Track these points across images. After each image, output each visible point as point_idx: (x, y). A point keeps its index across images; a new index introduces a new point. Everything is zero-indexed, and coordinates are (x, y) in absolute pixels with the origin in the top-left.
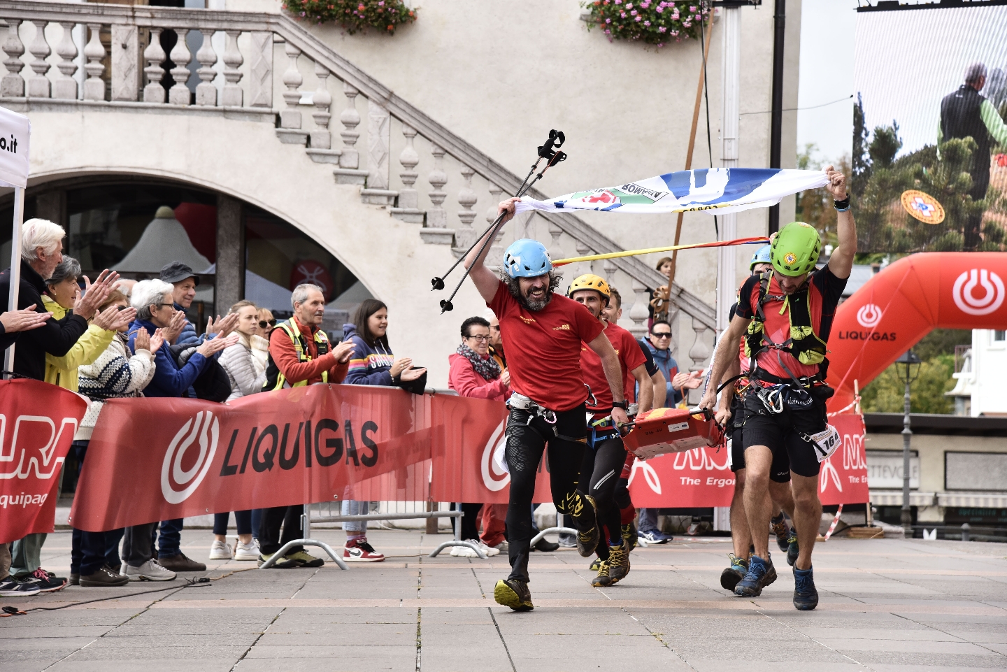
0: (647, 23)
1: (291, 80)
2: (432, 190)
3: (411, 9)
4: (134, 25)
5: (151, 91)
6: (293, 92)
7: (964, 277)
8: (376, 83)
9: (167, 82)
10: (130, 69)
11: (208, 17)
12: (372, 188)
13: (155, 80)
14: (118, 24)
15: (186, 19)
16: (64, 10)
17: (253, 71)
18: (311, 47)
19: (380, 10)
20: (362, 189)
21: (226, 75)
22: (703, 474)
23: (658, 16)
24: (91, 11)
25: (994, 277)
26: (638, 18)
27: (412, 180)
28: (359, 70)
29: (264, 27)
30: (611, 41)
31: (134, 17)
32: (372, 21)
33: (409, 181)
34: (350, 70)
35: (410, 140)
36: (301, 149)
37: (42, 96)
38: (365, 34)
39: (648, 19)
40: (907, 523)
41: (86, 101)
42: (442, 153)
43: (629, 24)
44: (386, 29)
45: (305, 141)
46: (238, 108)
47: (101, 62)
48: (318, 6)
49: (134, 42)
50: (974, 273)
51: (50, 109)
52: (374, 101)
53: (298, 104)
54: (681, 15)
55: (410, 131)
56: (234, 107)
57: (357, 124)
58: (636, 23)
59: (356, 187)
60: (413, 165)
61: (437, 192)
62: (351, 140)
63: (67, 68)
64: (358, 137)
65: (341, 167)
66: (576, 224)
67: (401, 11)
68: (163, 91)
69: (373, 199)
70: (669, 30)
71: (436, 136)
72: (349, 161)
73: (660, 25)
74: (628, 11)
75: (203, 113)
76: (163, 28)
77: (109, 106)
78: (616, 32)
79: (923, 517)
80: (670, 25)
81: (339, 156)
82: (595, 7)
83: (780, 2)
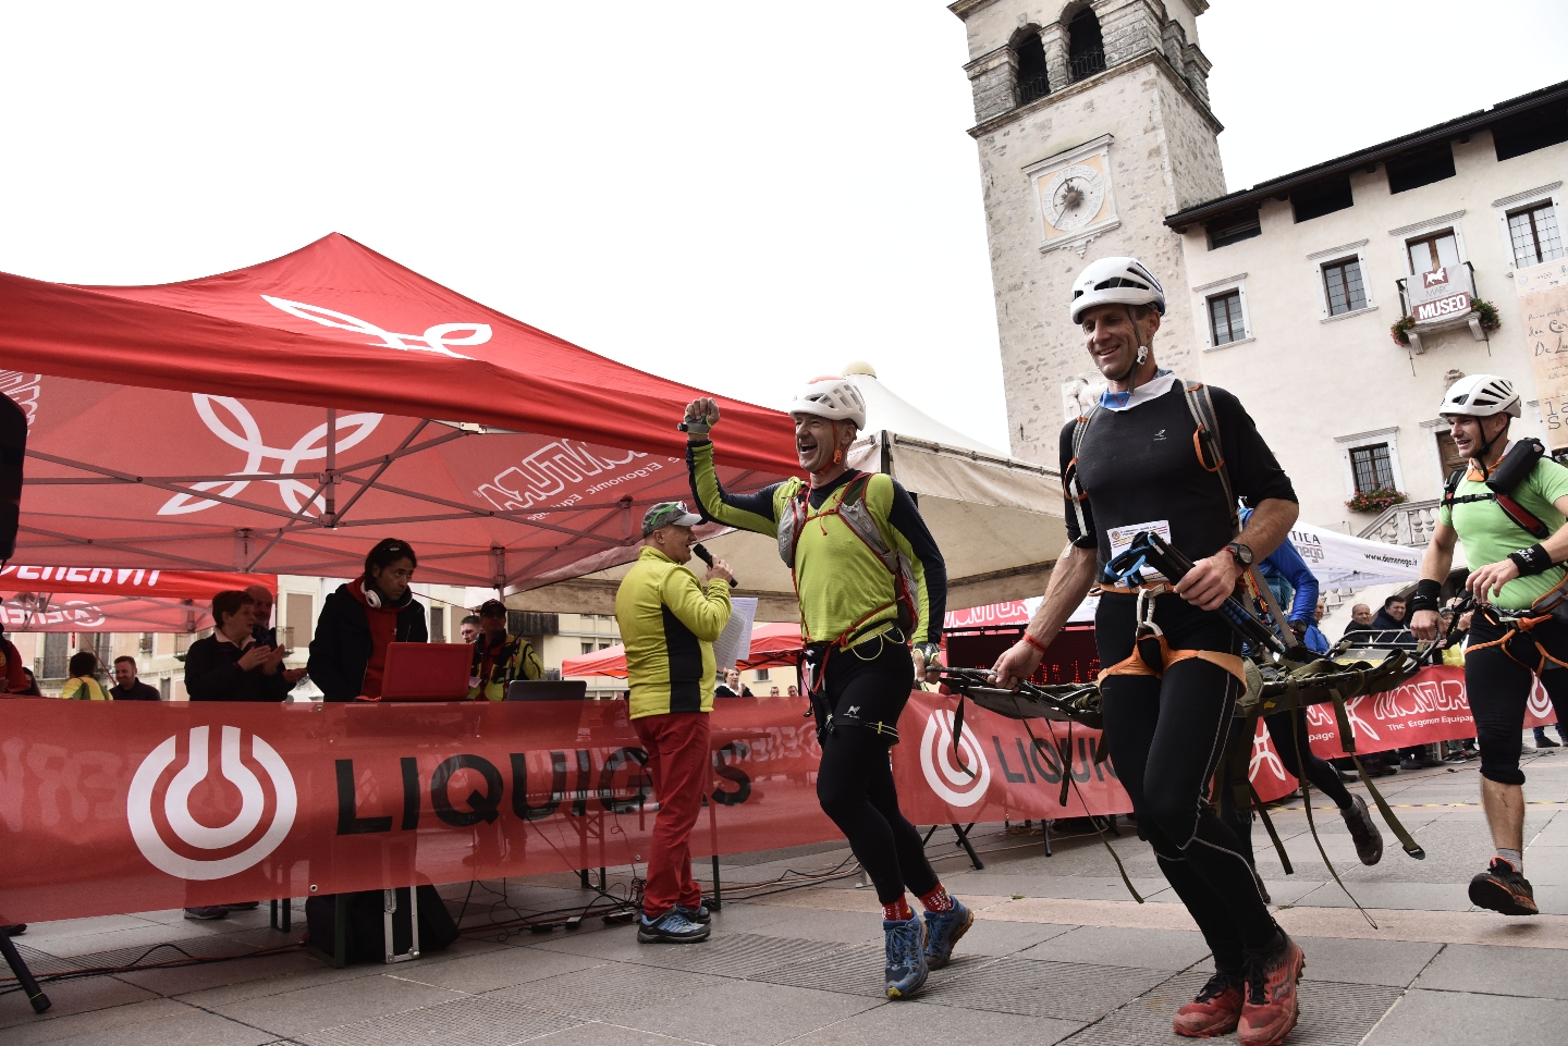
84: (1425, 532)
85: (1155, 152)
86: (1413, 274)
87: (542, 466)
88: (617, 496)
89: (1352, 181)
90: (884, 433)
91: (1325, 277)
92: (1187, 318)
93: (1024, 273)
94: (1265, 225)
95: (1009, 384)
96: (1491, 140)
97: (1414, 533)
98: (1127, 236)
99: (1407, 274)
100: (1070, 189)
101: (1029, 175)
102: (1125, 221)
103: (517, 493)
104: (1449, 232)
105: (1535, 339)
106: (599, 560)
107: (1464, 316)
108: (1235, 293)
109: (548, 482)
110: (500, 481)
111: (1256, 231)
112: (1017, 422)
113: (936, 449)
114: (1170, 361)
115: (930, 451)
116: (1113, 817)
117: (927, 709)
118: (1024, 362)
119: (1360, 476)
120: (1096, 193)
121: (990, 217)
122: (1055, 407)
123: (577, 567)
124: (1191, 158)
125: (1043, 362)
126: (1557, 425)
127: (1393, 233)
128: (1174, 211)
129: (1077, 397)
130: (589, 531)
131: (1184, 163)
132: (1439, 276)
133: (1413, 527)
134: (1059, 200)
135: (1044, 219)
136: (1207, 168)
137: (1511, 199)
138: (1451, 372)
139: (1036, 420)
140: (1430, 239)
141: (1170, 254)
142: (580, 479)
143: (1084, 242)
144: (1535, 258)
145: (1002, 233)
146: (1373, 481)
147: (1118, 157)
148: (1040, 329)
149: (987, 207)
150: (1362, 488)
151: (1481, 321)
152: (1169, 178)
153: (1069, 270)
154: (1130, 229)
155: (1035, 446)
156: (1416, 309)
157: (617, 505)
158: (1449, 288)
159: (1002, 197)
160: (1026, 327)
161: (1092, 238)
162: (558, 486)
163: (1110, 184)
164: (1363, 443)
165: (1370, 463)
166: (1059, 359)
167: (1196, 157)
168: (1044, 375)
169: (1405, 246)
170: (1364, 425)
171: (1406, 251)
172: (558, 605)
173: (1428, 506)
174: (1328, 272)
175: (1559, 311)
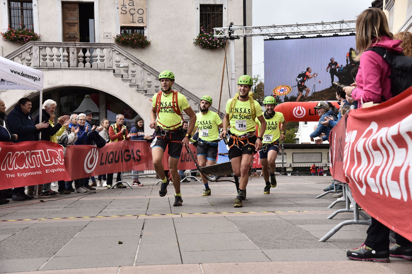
0: (211, 44)
1: (117, 61)
2: (155, 88)
3: (149, 41)
4: (75, 47)
5: (80, 64)
6: (118, 64)
7: (295, 108)
8: (140, 61)
9: (85, 62)
10: (75, 59)
11: (95, 45)
12: (140, 88)
13: (81, 62)
14: (71, 47)
15: (89, 45)
16: (57, 44)
17: (107, 58)
18: (122, 52)
19: (140, 42)
20: (137, 89)
21: (100, 60)
23: (214, 42)
24: (64, 44)
25: (303, 108)
26: (208, 43)
27: (150, 86)
28: (135, 58)
29: (110, 47)
30: (202, 49)
31: (75, 45)
32: (138, 45)
33: (149, 86)
34: (133, 58)
35: (149, 75)
36: (120, 78)
37: (52, 67)
38: (137, 48)
39: (211, 43)
40: (283, 171)
41: (63, 68)
43: (206, 44)
44: (142, 47)
45: (121, 76)
46: (104, 68)
47: (67, 57)
48: (124, 41)
49: (75, 52)
50: (298, 107)
51: (54, 70)
52: (139, 66)
53: (119, 67)
54: (219, 42)
55: (149, 73)
56: (102, 68)
57: (135, 72)
58: (208, 44)
59: (135, 88)
60: (150, 82)
61: (157, 89)
62: (134, 76)
63: (58, 59)
64: (135, 75)
65: (131, 83)
66: (194, 97)
67: (146, 42)
68: (83, 64)
69: (140, 91)
70: (217, 46)
71: (156, 74)
72: (134, 81)
73: (214, 44)
74: (206, 41)
75: (94, 70)
76: (83, 48)
77: (69, 69)
78: (203, 46)
79: (288, 170)
80: (217, 44)
81: (131, 80)
82: (197, 40)
83: (245, 38)
84: (48, 61)
97: (41, 60)
119: (13, 18)
126: (125, 12)
133: (41, 57)
146: (20, 23)
150: (13, 26)
165: (20, 11)
173: (51, 45)
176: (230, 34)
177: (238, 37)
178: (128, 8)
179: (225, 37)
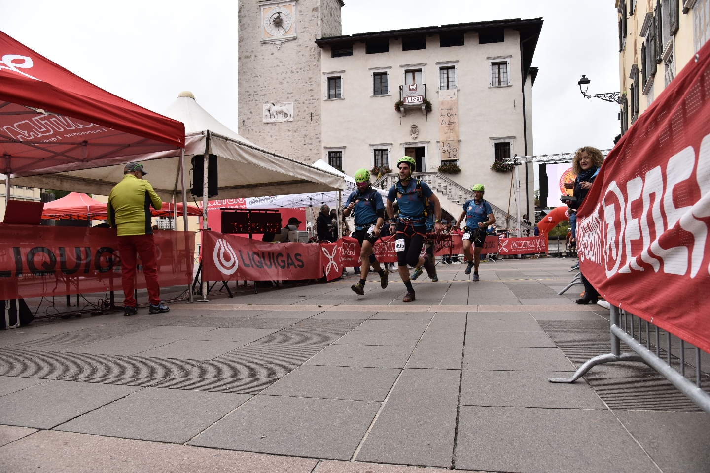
0: (502, 169)
3: (460, 169)
6: (439, 184)
8: (454, 182)
11: (425, 173)
12: (454, 200)
15: (421, 174)
17: (433, 181)
18: (443, 177)
19: (455, 170)
22: (516, 249)
23: (504, 167)
28: (451, 180)
29: (435, 174)
30: (496, 172)
32: (453, 172)
33: (461, 198)
34: (449, 180)
36: (442, 194)
38: (452, 174)
42: (466, 194)
43: (499, 169)
44: (456, 173)
48: (444, 170)
52: (454, 185)
53: (441, 187)
54: (508, 167)
55: (460, 190)
57: (451, 189)
59: (451, 200)
60: (461, 196)
62: (450, 192)
65: (448, 197)
67: (458, 169)
69: (454, 202)
71: (465, 190)
72: (450, 196)
73: (504, 169)
74: (499, 167)
76: (417, 175)
80: (506, 169)
81: (448, 195)
82: (493, 166)
83: (526, 163)
85: (315, 10)
86: (406, 84)
87: (43, 122)
88: (81, 140)
89: (389, 42)
90: (208, 131)
91: (374, 79)
92: (319, 85)
93: (252, 51)
94: (355, 52)
95: (241, 100)
96: (439, 38)
98: (299, 44)
99: (404, 84)
100: (278, 17)
101: (260, 6)
102: (299, 37)
103: (26, 132)
104: (420, 71)
105: (441, 118)
106: (67, 167)
107: (420, 104)
108: (339, 78)
109: (45, 129)
110: (17, 126)
111: (351, 54)
112: (242, 118)
113: (226, 139)
114: (310, 102)
115: (224, 140)
116: (278, 281)
117: (217, 239)
118: (248, 92)
119: (376, 161)
120: (288, 22)
121: (240, 22)
122: (259, 114)
123: (55, 169)
124: (330, 15)
125: (256, 93)
126: (444, 151)
127: (401, 66)
128: (319, 38)
129: (269, 111)
130: (62, 154)
131: (326, 18)
132: (414, 87)
134: (271, 21)
135: (264, 28)
136: (335, 21)
137: (443, 63)
138: (413, 125)
139: (250, 119)
140: (414, 72)
141: (316, 56)
142: (62, 130)
143: (280, 42)
144: (446, 87)
145: (245, 31)
146: (381, 163)
147: (299, 8)
148: (256, 78)
149: (239, 17)
150: (376, 165)
151: (426, 107)
152: (319, 23)
153: (272, 54)
154: (300, 41)
155: (249, 130)
156: (405, 98)
157: (80, 144)
158: (417, 92)
159: (247, 14)
160: (250, 76)
161: (284, 42)
162: (50, 132)
163: (294, 19)
164: (379, 148)
165: (380, 156)
166: (263, 93)
167: (331, 16)
168: (256, 98)
169: (404, 72)
170: (380, 140)
171: (404, 75)
172: (33, 184)
174: (376, 77)
175: (451, 109)
176: (515, 161)
177: (521, 164)
178: (447, 148)
179: (512, 164)
